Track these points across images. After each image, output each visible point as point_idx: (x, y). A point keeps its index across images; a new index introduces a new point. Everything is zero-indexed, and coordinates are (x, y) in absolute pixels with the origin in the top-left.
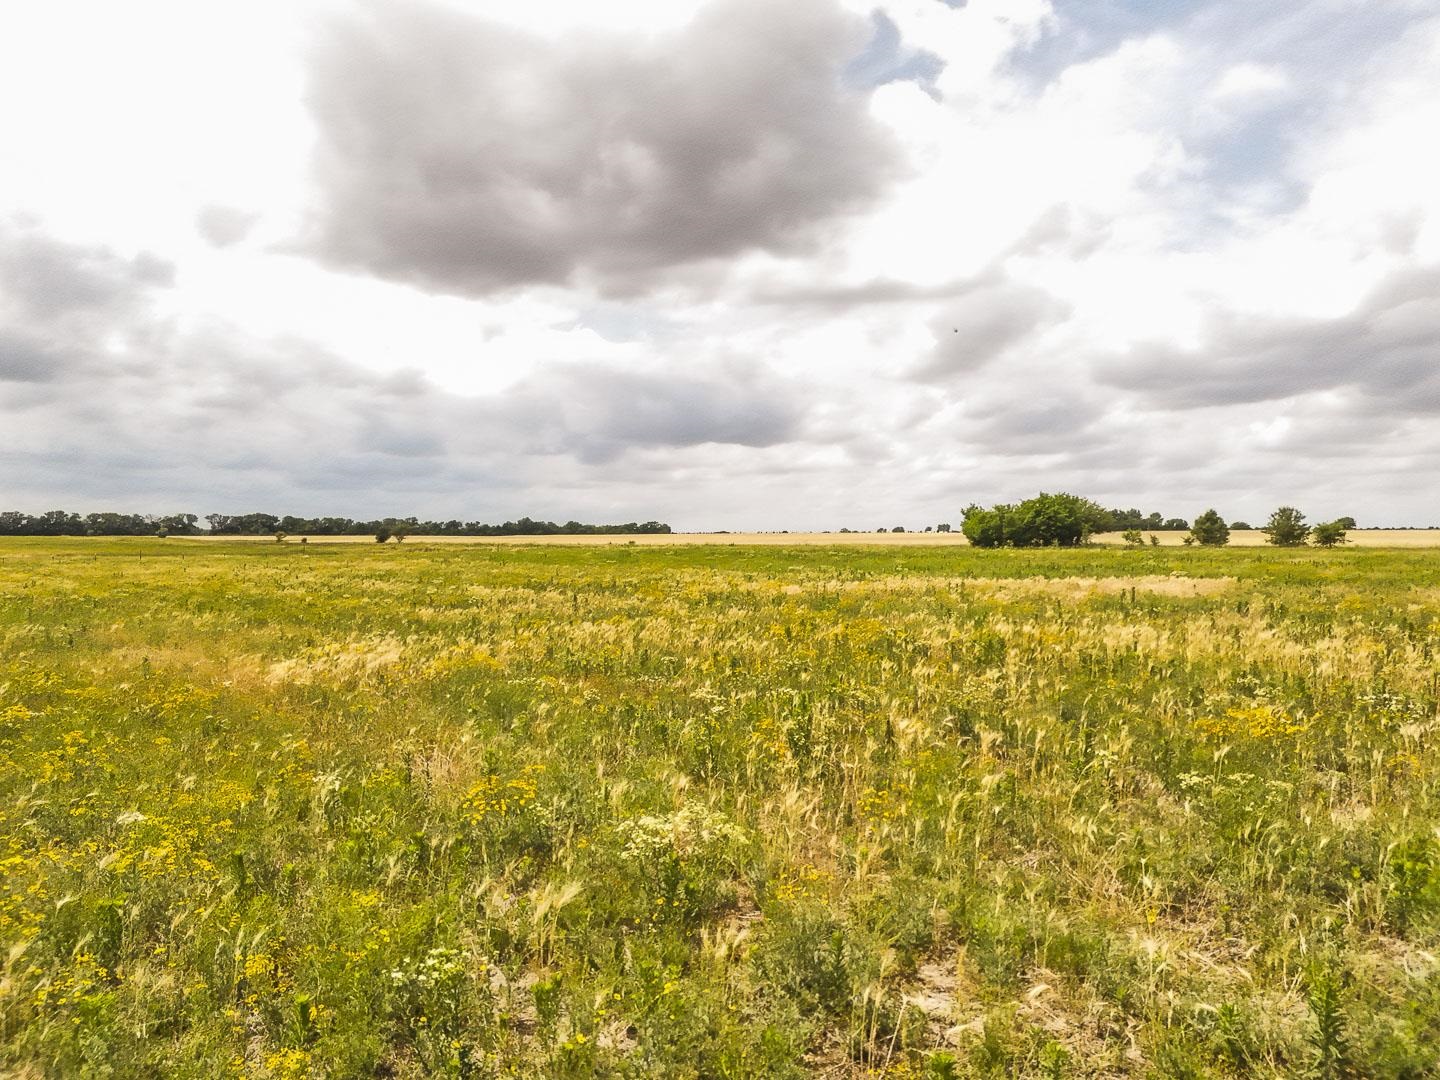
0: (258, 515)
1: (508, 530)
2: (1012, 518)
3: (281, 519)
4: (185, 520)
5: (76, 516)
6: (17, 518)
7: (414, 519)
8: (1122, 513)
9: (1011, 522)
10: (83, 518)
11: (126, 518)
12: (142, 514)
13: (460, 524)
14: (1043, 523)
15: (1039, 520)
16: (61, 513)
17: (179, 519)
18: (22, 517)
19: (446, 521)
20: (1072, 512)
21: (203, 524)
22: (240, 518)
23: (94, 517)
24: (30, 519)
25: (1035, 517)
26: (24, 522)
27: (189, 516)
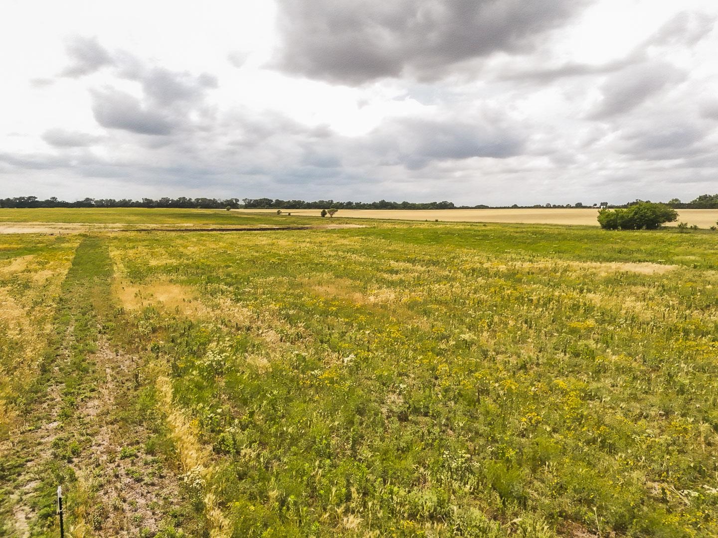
0: (264, 199)
1: (374, 206)
2: (623, 215)
3: (274, 201)
4: (234, 201)
5: (190, 199)
6: (167, 200)
7: (332, 201)
8: (710, 196)
9: (622, 217)
10: (193, 200)
11: (210, 200)
12: (217, 199)
13: (352, 203)
14: (638, 218)
15: (636, 217)
16: (184, 198)
17: (231, 201)
18: (169, 200)
19: (346, 202)
20: (654, 213)
21: (241, 203)
22: (257, 200)
23: (197, 200)
24: (172, 200)
25: (634, 215)
26: (170, 202)
27: (236, 200)
